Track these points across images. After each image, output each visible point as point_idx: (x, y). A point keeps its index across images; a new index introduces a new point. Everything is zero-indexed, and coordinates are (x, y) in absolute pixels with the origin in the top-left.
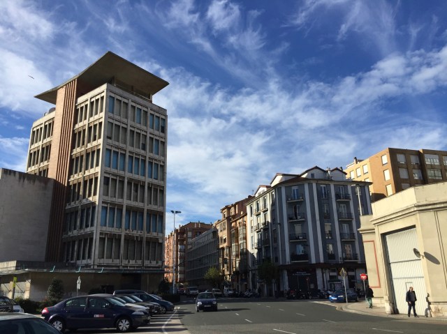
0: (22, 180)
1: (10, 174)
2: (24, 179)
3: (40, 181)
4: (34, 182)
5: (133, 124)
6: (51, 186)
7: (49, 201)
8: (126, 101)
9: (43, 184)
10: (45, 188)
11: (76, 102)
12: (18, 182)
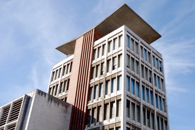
0: (50, 101)
1: (42, 95)
2: (52, 101)
3: (63, 105)
4: (59, 104)
5: (142, 59)
6: (70, 110)
7: (68, 123)
8: (137, 41)
9: (64, 108)
10: (66, 112)
11: (93, 44)
12: (46, 103)
